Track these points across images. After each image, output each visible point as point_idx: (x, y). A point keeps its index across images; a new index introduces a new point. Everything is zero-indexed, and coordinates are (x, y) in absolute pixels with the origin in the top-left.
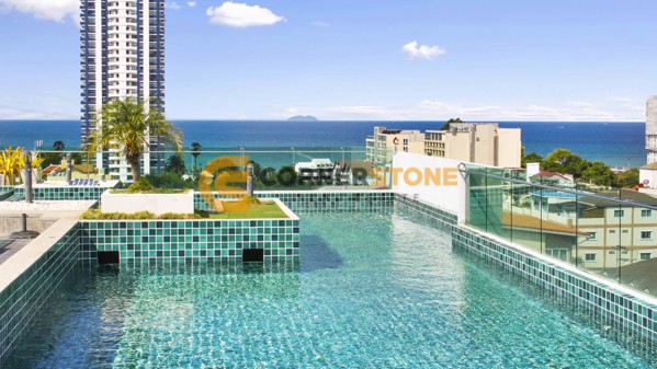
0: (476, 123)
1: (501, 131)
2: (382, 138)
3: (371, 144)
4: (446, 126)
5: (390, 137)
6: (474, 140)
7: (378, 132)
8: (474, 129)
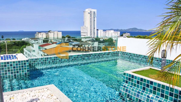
0: (54, 31)
1: (58, 32)
2: (38, 34)
3: (36, 35)
4: (49, 32)
5: (40, 34)
6: (54, 34)
7: (37, 33)
8: (54, 32)
